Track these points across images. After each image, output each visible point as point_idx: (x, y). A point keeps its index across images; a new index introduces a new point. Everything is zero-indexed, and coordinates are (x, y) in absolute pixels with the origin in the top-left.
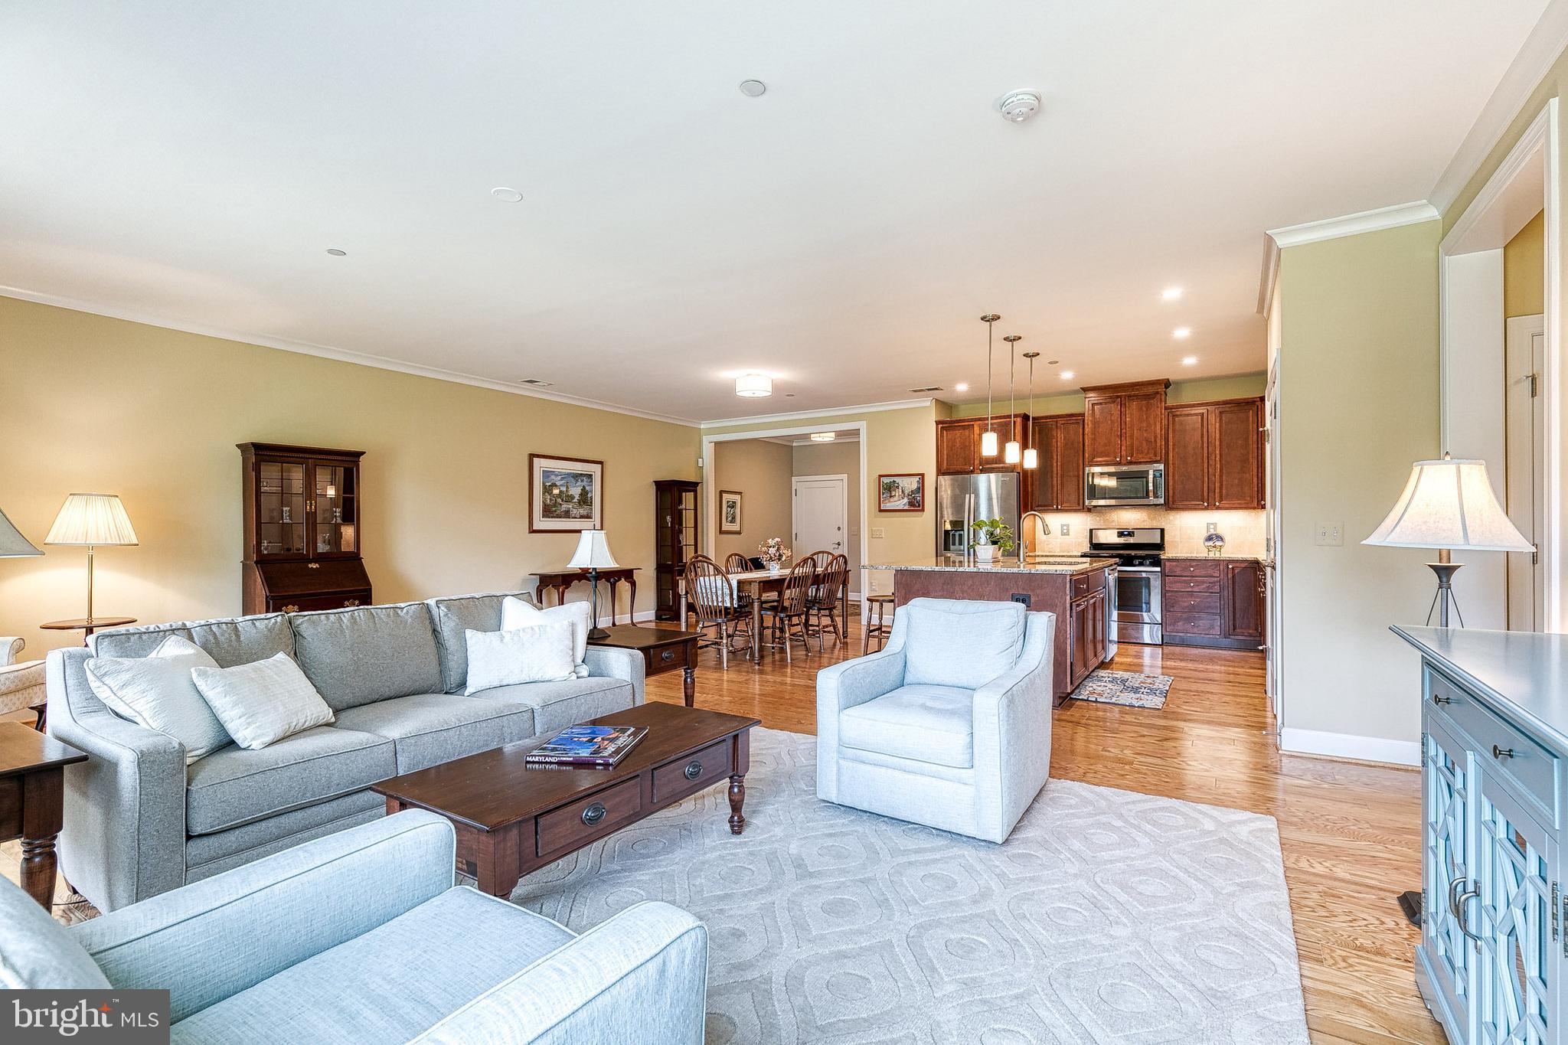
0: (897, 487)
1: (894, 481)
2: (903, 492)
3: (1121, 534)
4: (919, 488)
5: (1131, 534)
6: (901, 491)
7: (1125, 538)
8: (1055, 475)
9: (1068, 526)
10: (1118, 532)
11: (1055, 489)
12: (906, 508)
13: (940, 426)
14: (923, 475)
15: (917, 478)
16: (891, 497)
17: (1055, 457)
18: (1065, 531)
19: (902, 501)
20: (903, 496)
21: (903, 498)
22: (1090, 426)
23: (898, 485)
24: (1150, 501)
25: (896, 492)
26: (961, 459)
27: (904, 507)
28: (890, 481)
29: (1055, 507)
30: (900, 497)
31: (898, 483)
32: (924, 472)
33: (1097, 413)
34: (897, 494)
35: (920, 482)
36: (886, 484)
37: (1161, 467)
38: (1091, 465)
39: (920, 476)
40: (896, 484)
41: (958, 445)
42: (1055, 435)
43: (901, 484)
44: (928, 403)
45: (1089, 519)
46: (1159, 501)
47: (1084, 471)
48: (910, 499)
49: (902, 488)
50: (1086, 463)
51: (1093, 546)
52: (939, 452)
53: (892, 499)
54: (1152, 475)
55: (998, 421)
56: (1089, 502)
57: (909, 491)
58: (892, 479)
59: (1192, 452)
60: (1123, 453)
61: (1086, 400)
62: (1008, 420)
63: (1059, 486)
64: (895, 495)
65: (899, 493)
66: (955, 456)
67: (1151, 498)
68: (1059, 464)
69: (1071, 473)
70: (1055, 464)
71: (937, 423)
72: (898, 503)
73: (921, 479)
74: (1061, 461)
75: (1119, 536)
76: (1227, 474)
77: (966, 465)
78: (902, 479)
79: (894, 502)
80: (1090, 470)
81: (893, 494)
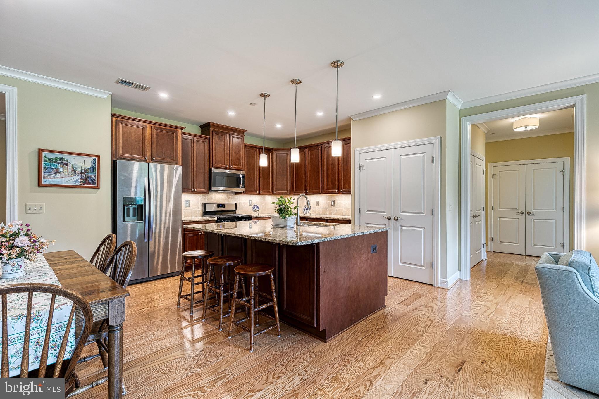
0: (66, 164)
1: (61, 158)
2: (73, 169)
3: (219, 206)
5: (223, 206)
6: (70, 168)
7: (221, 208)
8: (192, 171)
9: (189, 201)
10: (218, 205)
11: (192, 179)
12: (78, 184)
13: (115, 119)
14: (98, 157)
16: (57, 173)
17: (193, 160)
18: (187, 204)
19: (72, 177)
20: (74, 174)
21: (74, 176)
22: (214, 145)
23: (67, 162)
24: (240, 189)
25: (63, 169)
26: (135, 150)
27: (75, 183)
28: (56, 158)
29: (193, 190)
30: (70, 174)
31: (67, 161)
32: (100, 156)
33: (217, 139)
34: (66, 171)
35: (93, 162)
36: (49, 159)
37: (244, 173)
38: (214, 168)
39: (95, 158)
40: (64, 162)
41: (133, 138)
42: (192, 146)
43: (71, 162)
44: (105, 95)
45: (200, 198)
46: (244, 190)
47: (210, 170)
48: (81, 177)
49: (73, 165)
50: (211, 166)
51: (206, 213)
52: (114, 140)
53: (58, 175)
54: (241, 177)
55: (166, 128)
56: (213, 188)
57: (81, 169)
58: (59, 156)
59: (252, 167)
60: (228, 163)
61: (211, 130)
62: (173, 129)
63: (195, 178)
64: (62, 171)
65: (68, 170)
66: (130, 146)
67: (241, 188)
68: (195, 164)
69: (201, 171)
70: (192, 164)
71: (113, 115)
72: (67, 179)
73: (94, 160)
74: (196, 163)
75: (218, 207)
76: (263, 179)
77: (140, 155)
78: (73, 157)
79: (59, 178)
80: (213, 170)
81: (60, 171)
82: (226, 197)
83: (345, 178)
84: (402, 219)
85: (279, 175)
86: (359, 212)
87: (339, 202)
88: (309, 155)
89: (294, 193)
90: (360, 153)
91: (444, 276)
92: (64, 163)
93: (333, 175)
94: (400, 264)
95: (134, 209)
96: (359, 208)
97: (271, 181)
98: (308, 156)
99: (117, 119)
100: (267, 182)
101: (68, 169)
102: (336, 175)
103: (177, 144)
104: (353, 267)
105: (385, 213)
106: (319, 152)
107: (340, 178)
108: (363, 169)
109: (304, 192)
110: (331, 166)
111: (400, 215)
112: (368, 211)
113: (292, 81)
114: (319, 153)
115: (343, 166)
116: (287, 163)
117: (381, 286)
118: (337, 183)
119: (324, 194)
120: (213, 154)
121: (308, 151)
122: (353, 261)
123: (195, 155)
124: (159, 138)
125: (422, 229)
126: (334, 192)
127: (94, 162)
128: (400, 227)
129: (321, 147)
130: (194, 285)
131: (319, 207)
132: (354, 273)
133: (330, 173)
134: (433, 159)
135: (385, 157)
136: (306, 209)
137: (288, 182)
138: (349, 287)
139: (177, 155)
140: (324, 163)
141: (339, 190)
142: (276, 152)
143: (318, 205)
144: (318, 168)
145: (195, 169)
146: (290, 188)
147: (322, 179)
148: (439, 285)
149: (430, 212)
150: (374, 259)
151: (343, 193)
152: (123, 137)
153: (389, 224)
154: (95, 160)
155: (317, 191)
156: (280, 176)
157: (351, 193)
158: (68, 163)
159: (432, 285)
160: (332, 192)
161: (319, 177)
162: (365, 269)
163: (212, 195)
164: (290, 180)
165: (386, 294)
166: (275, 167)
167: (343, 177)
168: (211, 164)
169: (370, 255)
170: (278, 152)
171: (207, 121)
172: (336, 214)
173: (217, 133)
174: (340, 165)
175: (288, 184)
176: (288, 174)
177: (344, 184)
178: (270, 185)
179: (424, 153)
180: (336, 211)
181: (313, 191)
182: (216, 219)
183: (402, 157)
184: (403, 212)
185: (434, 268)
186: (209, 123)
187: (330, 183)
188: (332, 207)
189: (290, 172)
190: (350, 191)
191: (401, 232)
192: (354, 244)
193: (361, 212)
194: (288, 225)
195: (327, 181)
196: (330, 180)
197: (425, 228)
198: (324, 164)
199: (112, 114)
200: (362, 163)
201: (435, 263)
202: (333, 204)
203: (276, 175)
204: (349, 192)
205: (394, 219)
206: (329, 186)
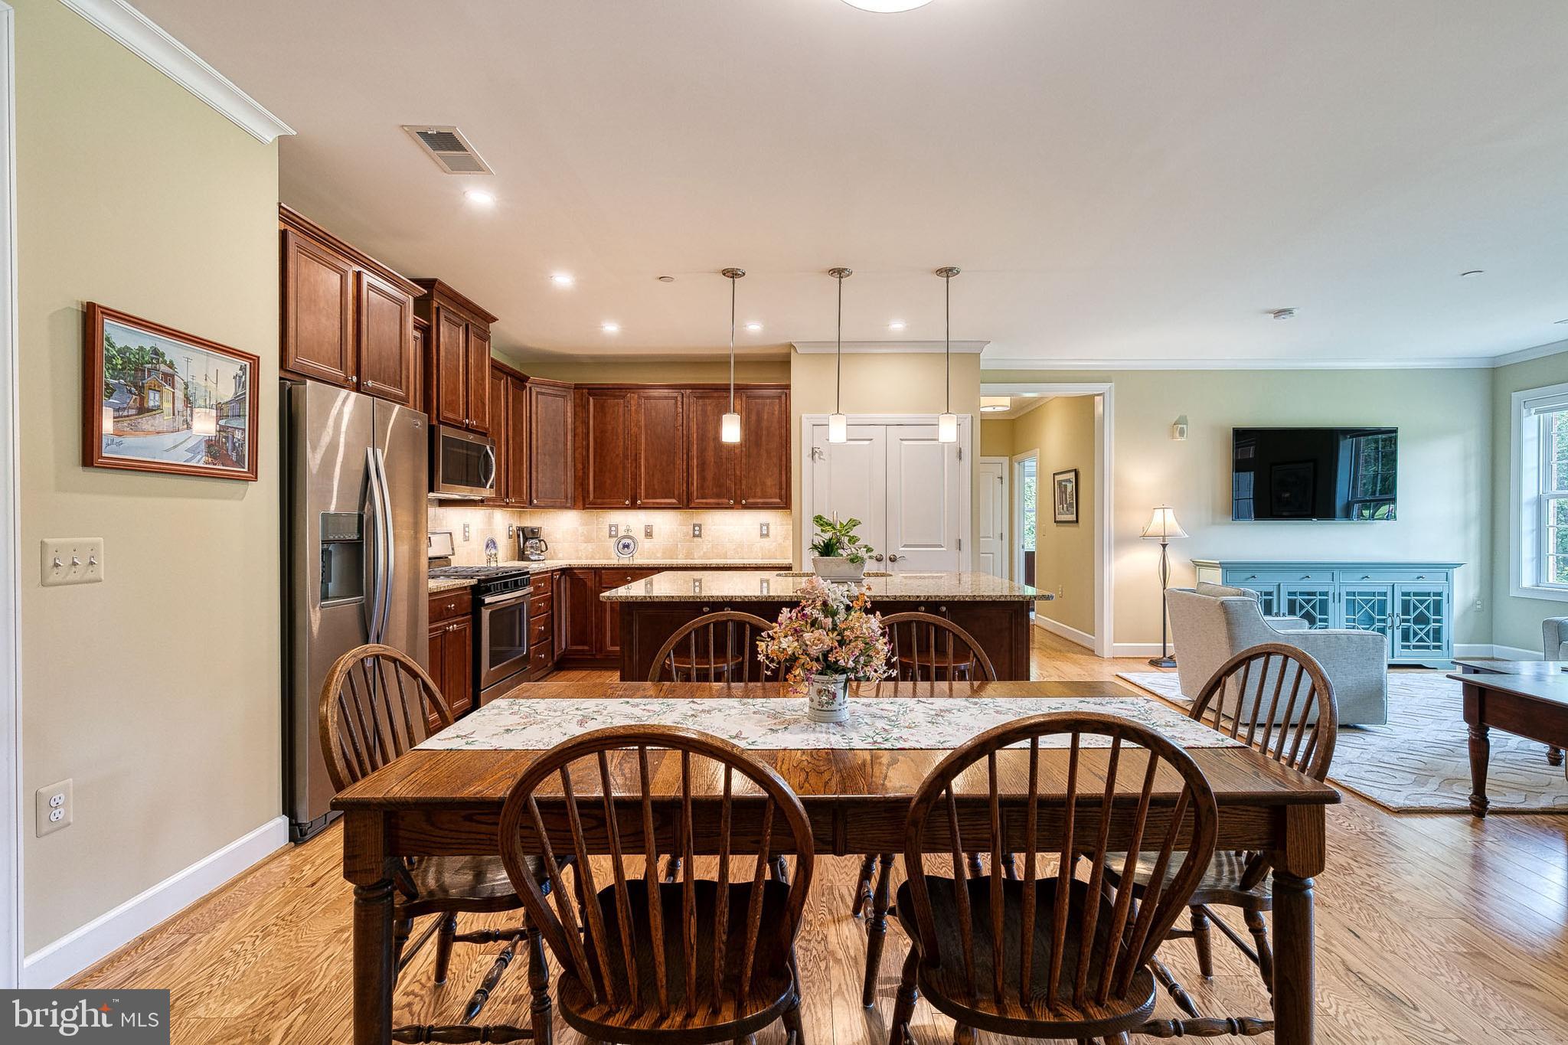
0: (169, 379)
1: (156, 352)
2: (187, 399)
4: (238, 400)
6: (180, 395)
12: (200, 461)
14: (256, 361)
15: (234, 365)
16: (142, 410)
19: (184, 434)
23: (170, 371)
24: (487, 492)
25: (161, 397)
27: (191, 458)
28: (141, 349)
30: (178, 420)
31: (171, 365)
32: (258, 358)
34: (167, 406)
35: (238, 380)
36: (119, 351)
38: (442, 423)
39: (243, 362)
40: (163, 368)
41: (321, 305)
43: (182, 374)
44: (265, 129)
46: (491, 493)
47: (433, 431)
49: (187, 386)
50: (436, 416)
53: (145, 422)
54: (491, 454)
56: (441, 487)
58: (147, 341)
60: (466, 412)
64: (159, 408)
65: (174, 403)
66: (315, 332)
67: (486, 488)
71: (282, 214)
72: (169, 440)
73: (240, 373)
76: (514, 463)
78: (188, 354)
79: (149, 433)
80: (444, 431)
81: (151, 404)
84: (905, 559)
85: (546, 454)
87: (715, 527)
88: (642, 411)
89: (592, 503)
90: (814, 425)
92: (164, 374)
97: (526, 469)
99: (287, 226)
100: (519, 472)
101: (173, 397)
103: (407, 341)
106: (678, 406)
108: (820, 458)
111: (901, 551)
114: (677, 409)
116: (565, 422)
121: (639, 399)
127: (240, 377)
129: (683, 394)
131: (654, 540)
133: (710, 458)
134: (960, 452)
135: (874, 440)
136: (621, 546)
137: (568, 474)
139: (408, 378)
140: (693, 434)
141: (735, 501)
142: (537, 389)
143: (649, 535)
144: (671, 444)
146: (575, 492)
147: (687, 472)
149: (954, 544)
153: (880, 570)
154: (244, 373)
155: (668, 500)
156: (547, 457)
157: (787, 509)
158: (173, 376)
161: (677, 466)
164: (573, 470)
166: (534, 431)
168: (437, 411)
170: (543, 390)
172: (705, 556)
173: (449, 316)
175: (569, 481)
176: (568, 452)
178: (525, 480)
180: (705, 550)
181: (658, 500)
183: (905, 443)
184: (905, 546)
186: (435, 281)
187: (709, 483)
188: (696, 539)
189: (573, 448)
190: (788, 504)
195: (701, 478)
196: (708, 475)
198: (693, 437)
199: (280, 210)
200: (820, 446)
202: (697, 533)
203: (537, 454)
204: (783, 507)
205: (888, 561)
206: (706, 491)
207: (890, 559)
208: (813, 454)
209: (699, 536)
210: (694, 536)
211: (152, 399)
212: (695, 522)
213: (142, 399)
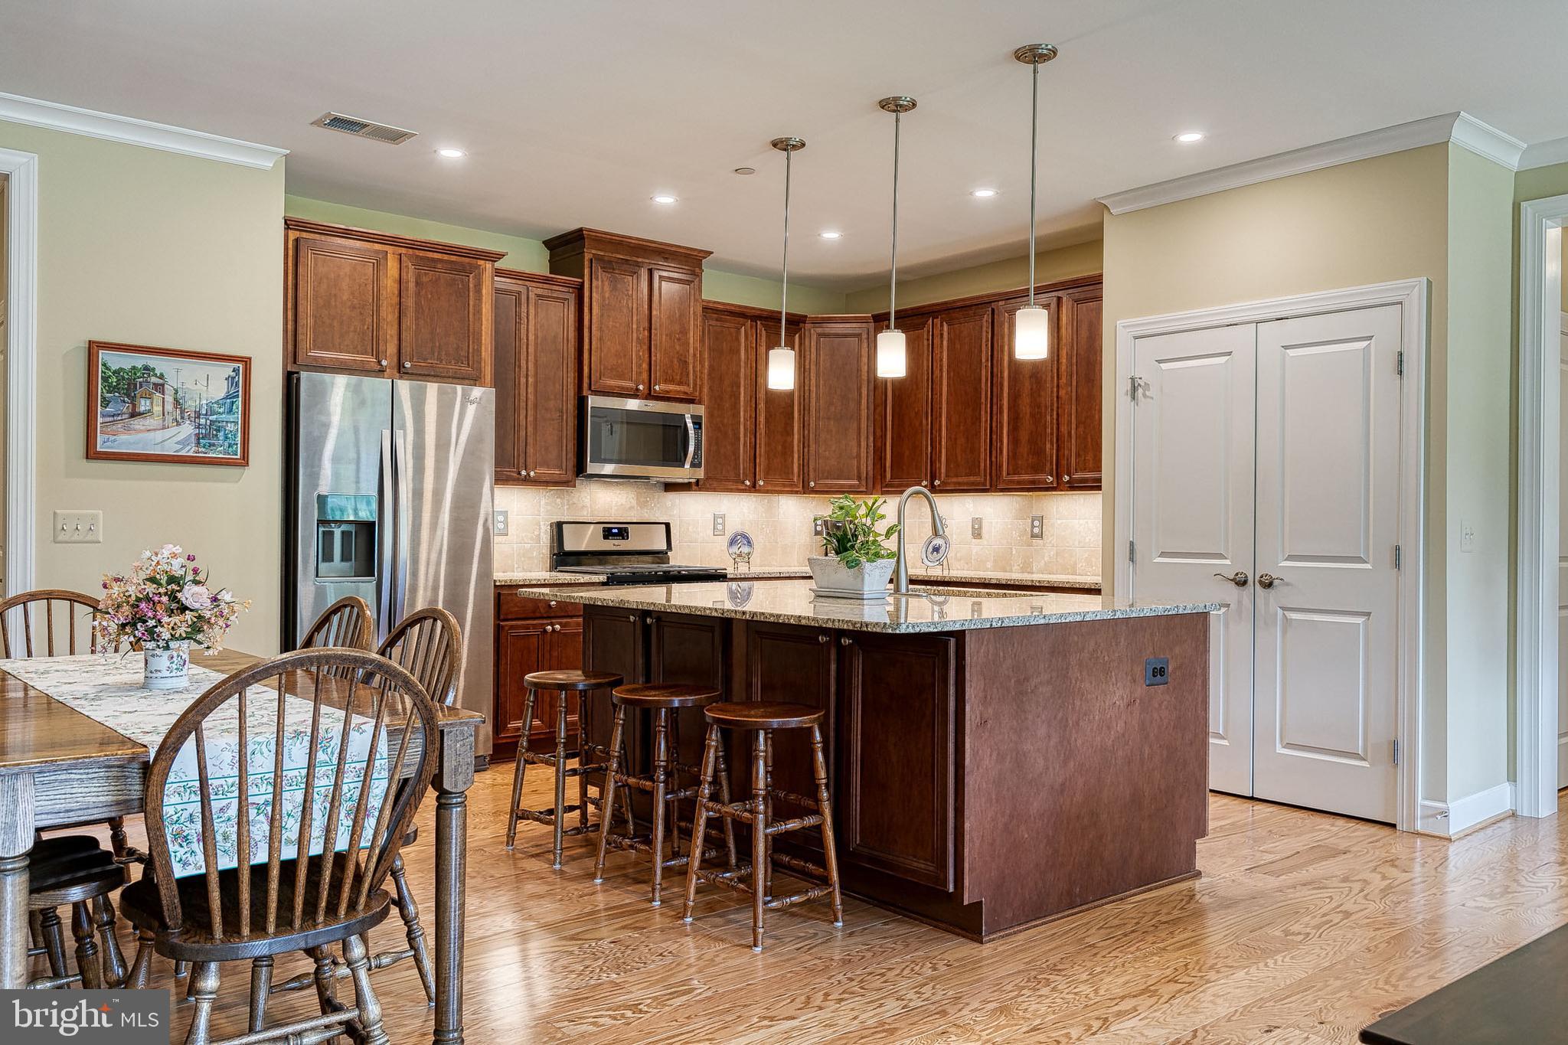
0: (160, 388)
1: (146, 368)
2: (177, 402)
3: (608, 534)
4: (231, 396)
5: (623, 533)
6: (169, 399)
7: (616, 542)
8: (523, 404)
9: (505, 514)
10: (605, 530)
11: (523, 433)
12: (190, 451)
13: (293, 235)
14: (247, 362)
15: (227, 369)
16: (134, 415)
17: (524, 366)
18: (501, 526)
19: (174, 430)
20: (179, 418)
21: (178, 424)
22: (595, 312)
23: (161, 381)
24: (686, 473)
25: (152, 403)
26: (351, 334)
27: (182, 449)
28: (134, 368)
29: (524, 473)
30: (169, 419)
31: (162, 377)
32: (250, 359)
33: (607, 288)
34: (157, 409)
35: (231, 380)
36: (114, 372)
37: (701, 410)
38: (596, 393)
39: (236, 365)
40: (154, 379)
41: (345, 298)
42: (524, 315)
43: (172, 382)
44: (267, 160)
45: (543, 502)
46: (700, 473)
47: (581, 403)
48: (199, 428)
49: (176, 392)
50: (585, 385)
51: (562, 558)
52: (290, 305)
53: (137, 423)
54: (690, 425)
55: (446, 257)
56: (592, 468)
57: (198, 402)
58: (139, 361)
59: (729, 389)
60: (645, 376)
61: (587, 257)
62: (467, 260)
63: (530, 429)
64: (149, 411)
65: (163, 407)
66: (335, 324)
67: (687, 466)
68: (531, 380)
69: (552, 404)
70: (523, 380)
71: (289, 224)
72: (159, 436)
73: (233, 374)
74: (536, 374)
75: (606, 537)
76: (769, 433)
77: (366, 353)
78: (178, 366)
79: (141, 431)
80: (593, 401)
81: (142, 409)
82: (634, 502)
83: (1081, 429)
84: (1288, 584)
85: (829, 419)
86: (1132, 559)
87: (1059, 522)
88: (945, 343)
89: (886, 486)
90: (1136, 338)
91: (1438, 788)
92: (154, 384)
93: (1037, 417)
94: (1280, 750)
95: (345, 535)
96: (1132, 544)
97: (799, 441)
98: (942, 347)
99: (297, 234)
100: (784, 447)
101: (163, 402)
102: (1049, 418)
103: (478, 312)
104: (1077, 723)
105: (1228, 562)
106: (984, 329)
107: (1064, 429)
108: (1144, 395)
109: (924, 483)
110: (1027, 384)
111: (1280, 566)
112: (1163, 554)
113: (884, 104)
114: (984, 334)
115: (1074, 383)
116: (859, 370)
117: (1184, 801)
118: (1050, 448)
119: (1002, 490)
120: (594, 343)
121: (942, 326)
122: (1078, 703)
123: (531, 349)
124: (423, 292)
125: (1360, 620)
126: (1039, 482)
127: (233, 378)
128: (1280, 611)
129: (993, 310)
130: (564, 776)
131: (984, 541)
132: (1079, 742)
133: (1025, 408)
134: (1401, 362)
135: (1230, 354)
136: (930, 549)
137: (863, 444)
138: (1063, 784)
139: (479, 351)
140: (1002, 372)
141: (1059, 477)
142: (819, 330)
143: (977, 534)
144: (977, 390)
145: (531, 397)
146: (870, 467)
147: (994, 433)
148: (1419, 826)
149: (1388, 557)
150: (1157, 706)
151: (1074, 486)
152: (316, 297)
153: (1240, 602)
154: (238, 374)
155: (972, 479)
156: (832, 423)
157: (1099, 488)
158: (163, 385)
159: (1394, 826)
160: (1033, 482)
161: (983, 424)
162: (1123, 735)
163: (583, 494)
164: (872, 439)
165: (1202, 833)
166: (813, 389)
167: (1074, 426)
168: (586, 380)
169: (1140, 690)
170: (827, 331)
171: (574, 226)
172: (1046, 570)
173: (608, 266)
174: (1063, 380)
175: (863, 455)
176: (864, 413)
177: (1078, 455)
178: (796, 456)
179: (1370, 338)
180: (1047, 559)
181: (960, 480)
182: (603, 578)
183: (1291, 352)
184: (1290, 558)
185: (1400, 763)
186: (581, 230)
187: (1024, 449)
188: (1035, 541)
189: (872, 407)
190: (1099, 480)
191: (1284, 632)
192: (1083, 648)
193: (1138, 556)
194: (866, 588)
195: (1015, 441)
196: (1024, 436)
197: (1368, 614)
198: (1002, 377)
199: (286, 223)
200: (1144, 374)
201: (1404, 745)
202: (1036, 530)
203: (818, 418)
204: (1095, 485)
205: (1257, 585)
206: (1020, 462)
207: (1261, 582)
208: (1134, 389)
209: (1041, 536)
210: (1033, 536)
211: (143, 405)
212: (1035, 513)
213: (134, 406)
